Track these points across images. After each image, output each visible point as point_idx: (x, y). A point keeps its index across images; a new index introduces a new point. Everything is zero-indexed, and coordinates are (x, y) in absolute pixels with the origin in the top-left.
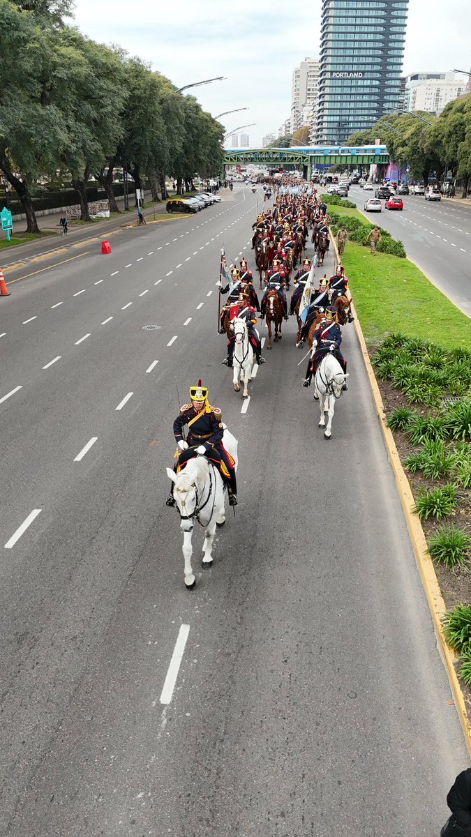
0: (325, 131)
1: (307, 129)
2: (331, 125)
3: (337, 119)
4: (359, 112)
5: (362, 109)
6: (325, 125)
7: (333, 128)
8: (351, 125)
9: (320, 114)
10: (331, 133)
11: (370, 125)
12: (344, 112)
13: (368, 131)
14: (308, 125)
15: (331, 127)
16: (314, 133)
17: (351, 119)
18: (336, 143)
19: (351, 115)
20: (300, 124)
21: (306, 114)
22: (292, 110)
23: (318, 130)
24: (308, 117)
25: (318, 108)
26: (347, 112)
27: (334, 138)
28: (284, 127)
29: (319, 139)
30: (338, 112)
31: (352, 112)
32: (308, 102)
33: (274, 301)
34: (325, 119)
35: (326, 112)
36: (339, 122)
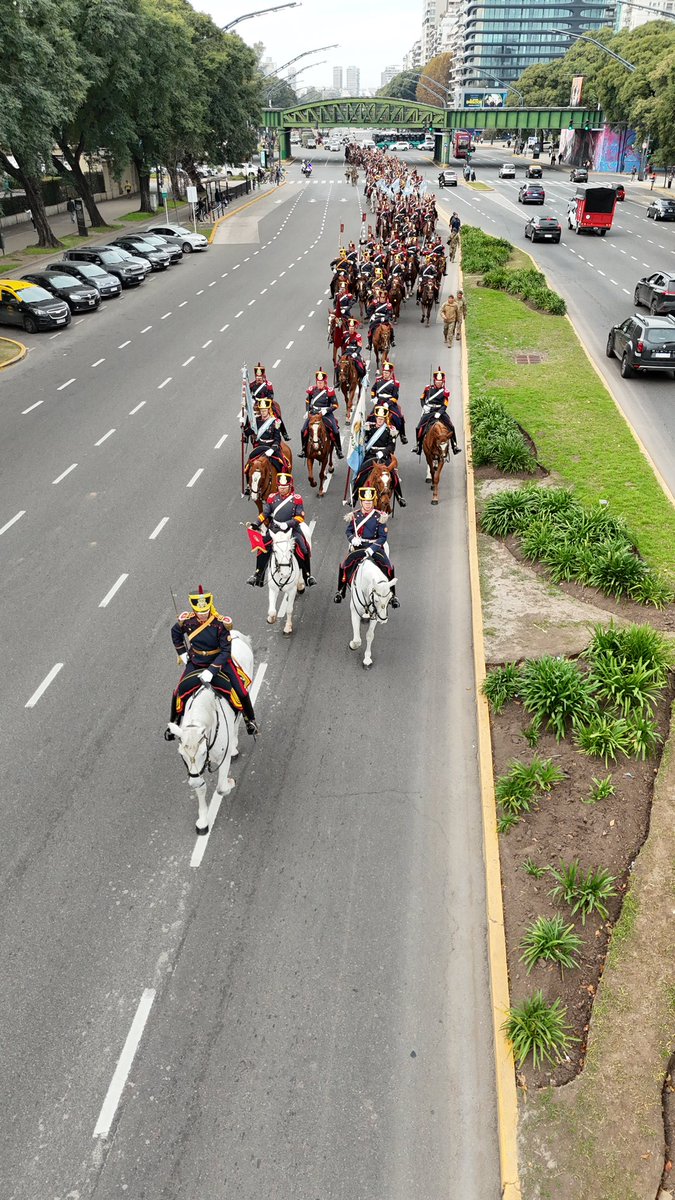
0: (478, 62)
1: (448, 57)
2: (490, 51)
3: (499, 38)
4: (538, 27)
5: (543, 21)
6: (478, 50)
7: (491, 56)
8: (524, 51)
9: (470, 29)
10: (488, 64)
11: (557, 50)
12: (512, 27)
13: (558, 61)
14: (450, 50)
15: (489, 53)
16: (458, 66)
17: (524, 39)
18: (497, 84)
19: (524, 33)
20: (436, 49)
21: (446, 31)
22: (423, 24)
23: (466, 60)
24: (449, 36)
25: (466, 19)
26: (516, 27)
27: (493, 74)
28: (411, 55)
29: (468, 76)
30: (500, 27)
31: (525, 27)
32: (450, 10)
33: (319, 430)
34: (479, 38)
35: (480, 26)
36: (502, 45)
